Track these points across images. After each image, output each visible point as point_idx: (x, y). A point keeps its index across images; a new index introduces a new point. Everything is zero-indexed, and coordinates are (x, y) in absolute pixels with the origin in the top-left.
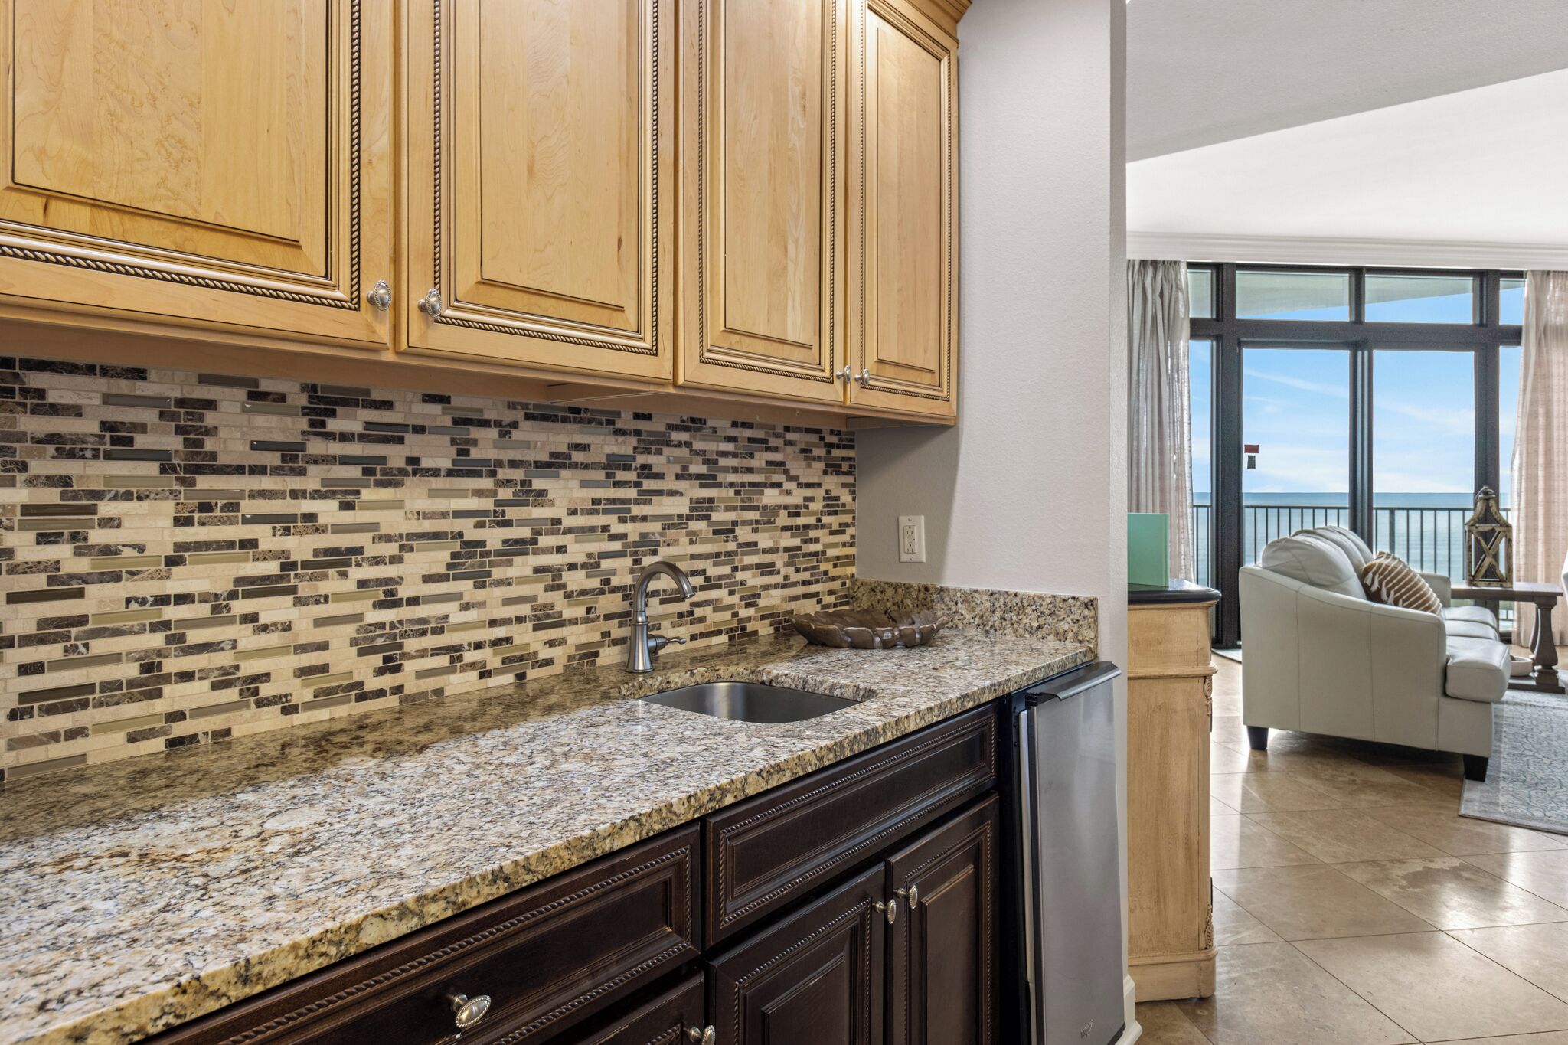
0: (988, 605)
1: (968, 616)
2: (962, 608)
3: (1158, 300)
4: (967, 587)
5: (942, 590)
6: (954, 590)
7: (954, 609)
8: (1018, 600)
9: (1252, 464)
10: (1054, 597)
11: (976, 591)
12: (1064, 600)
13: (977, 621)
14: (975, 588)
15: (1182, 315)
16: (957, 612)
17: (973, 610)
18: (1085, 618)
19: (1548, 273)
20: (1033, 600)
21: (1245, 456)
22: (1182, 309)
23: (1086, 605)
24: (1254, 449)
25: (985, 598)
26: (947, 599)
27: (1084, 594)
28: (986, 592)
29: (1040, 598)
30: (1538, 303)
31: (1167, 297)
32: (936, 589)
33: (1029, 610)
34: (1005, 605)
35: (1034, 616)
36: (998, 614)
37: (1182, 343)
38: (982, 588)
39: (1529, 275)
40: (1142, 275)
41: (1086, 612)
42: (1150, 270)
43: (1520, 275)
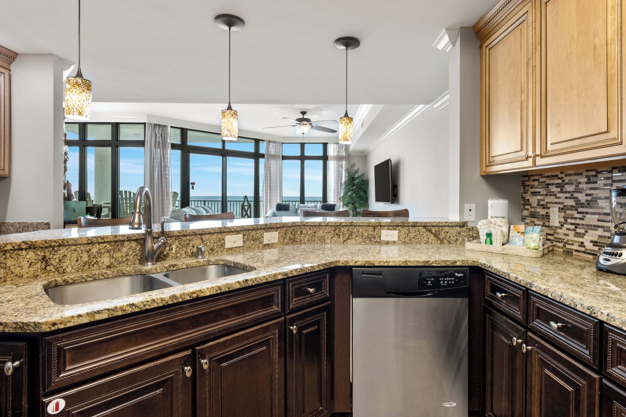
0: (19, 226)
1: (12, 230)
2: (10, 228)
3: (160, 137)
4: (12, 222)
5: (4, 223)
6: (8, 223)
7: (8, 228)
8: (27, 224)
9: (193, 188)
10: (37, 223)
11: (15, 223)
12: (40, 223)
13: (15, 231)
14: (15, 222)
15: (169, 142)
16: (9, 229)
17: (14, 228)
18: (45, 227)
19: (270, 141)
20: (31, 224)
21: (191, 186)
22: (169, 140)
23: (46, 224)
24: (193, 184)
25: (18, 224)
26: (6, 226)
27: (45, 221)
28: (18, 223)
29: (33, 223)
30: (268, 148)
31: (164, 136)
32: (2, 223)
33: (30, 227)
34: (23, 226)
35: (32, 228)
36: (21, 228)
37: (169, 150)
38: (16, 222)
39: (266, 141)
40: (155, 128)
41: (46, 226)
42: (158, 127)
43: (264, 141)
